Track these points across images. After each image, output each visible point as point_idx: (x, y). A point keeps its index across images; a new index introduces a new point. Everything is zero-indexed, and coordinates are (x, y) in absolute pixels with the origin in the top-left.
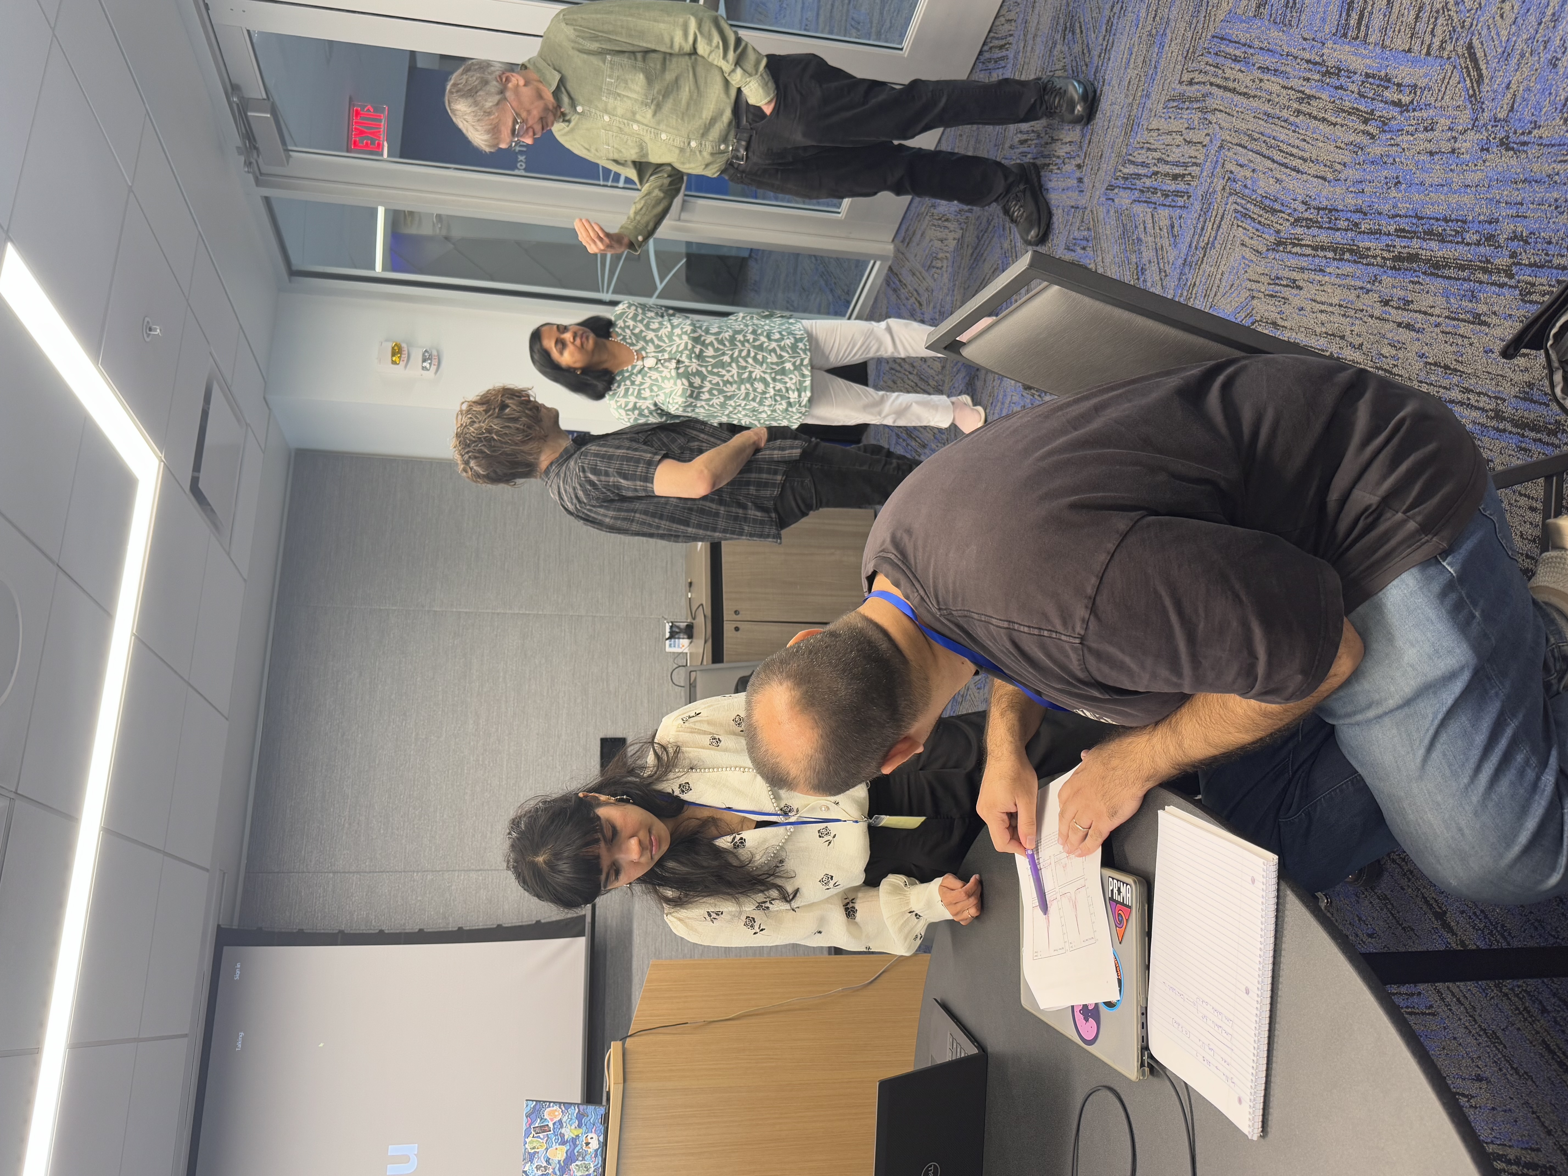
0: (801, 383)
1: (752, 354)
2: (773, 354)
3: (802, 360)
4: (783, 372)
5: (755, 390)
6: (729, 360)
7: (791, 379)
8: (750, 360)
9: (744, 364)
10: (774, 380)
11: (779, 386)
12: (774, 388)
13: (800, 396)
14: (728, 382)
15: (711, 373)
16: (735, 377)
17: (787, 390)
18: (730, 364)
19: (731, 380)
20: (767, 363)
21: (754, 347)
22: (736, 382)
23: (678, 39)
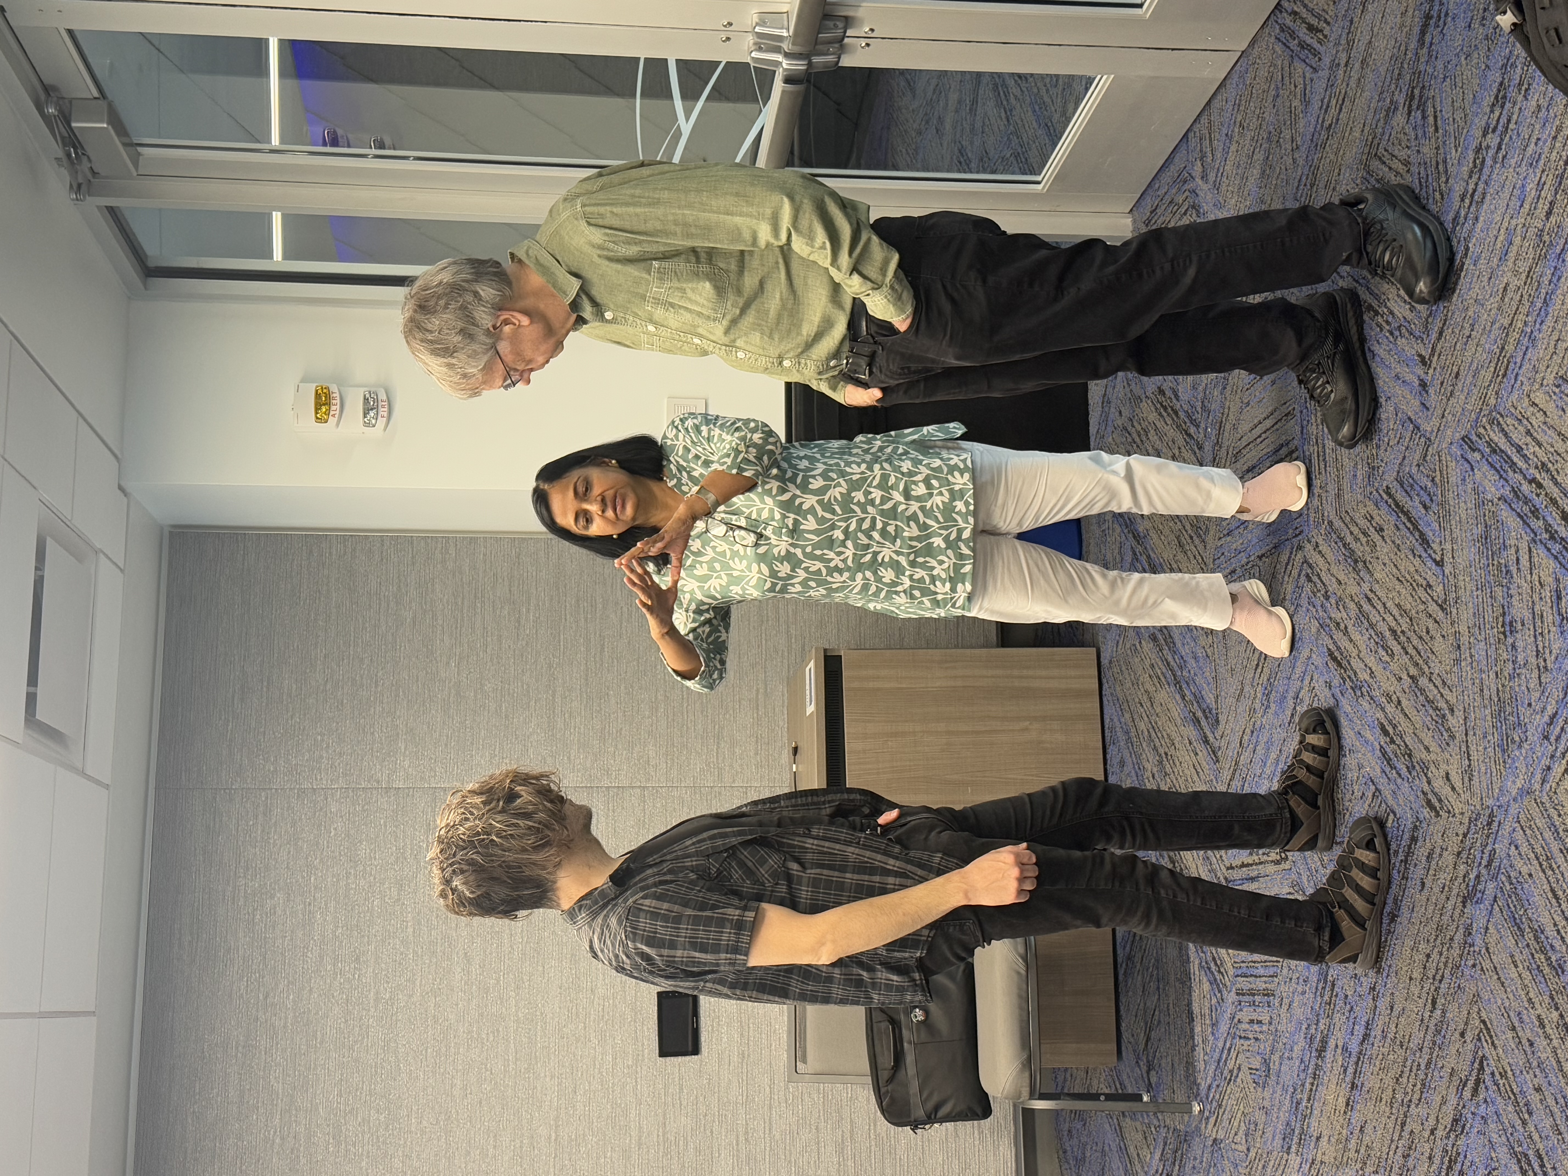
0: (957, 568)
1: (879, 525)
2: (912, 523)
3: (960, 531)
4: (929, 551)
5: (879, 579)
6: (842, 537)
7: (941, 562)
8: (876, 535)
9: (866, 541)
10: (913, 564)
11: (920, 573)
12: (911, 576)
13: (953, 590)
14: (837, 569)
15: (811, 557)
16: (850, 562)
17: (933, 579)
18: (843, 544)
19: (841, 565)
20: (903, 539)
21: (882, 513)
22: (849, 569)
23: (765, 234)
